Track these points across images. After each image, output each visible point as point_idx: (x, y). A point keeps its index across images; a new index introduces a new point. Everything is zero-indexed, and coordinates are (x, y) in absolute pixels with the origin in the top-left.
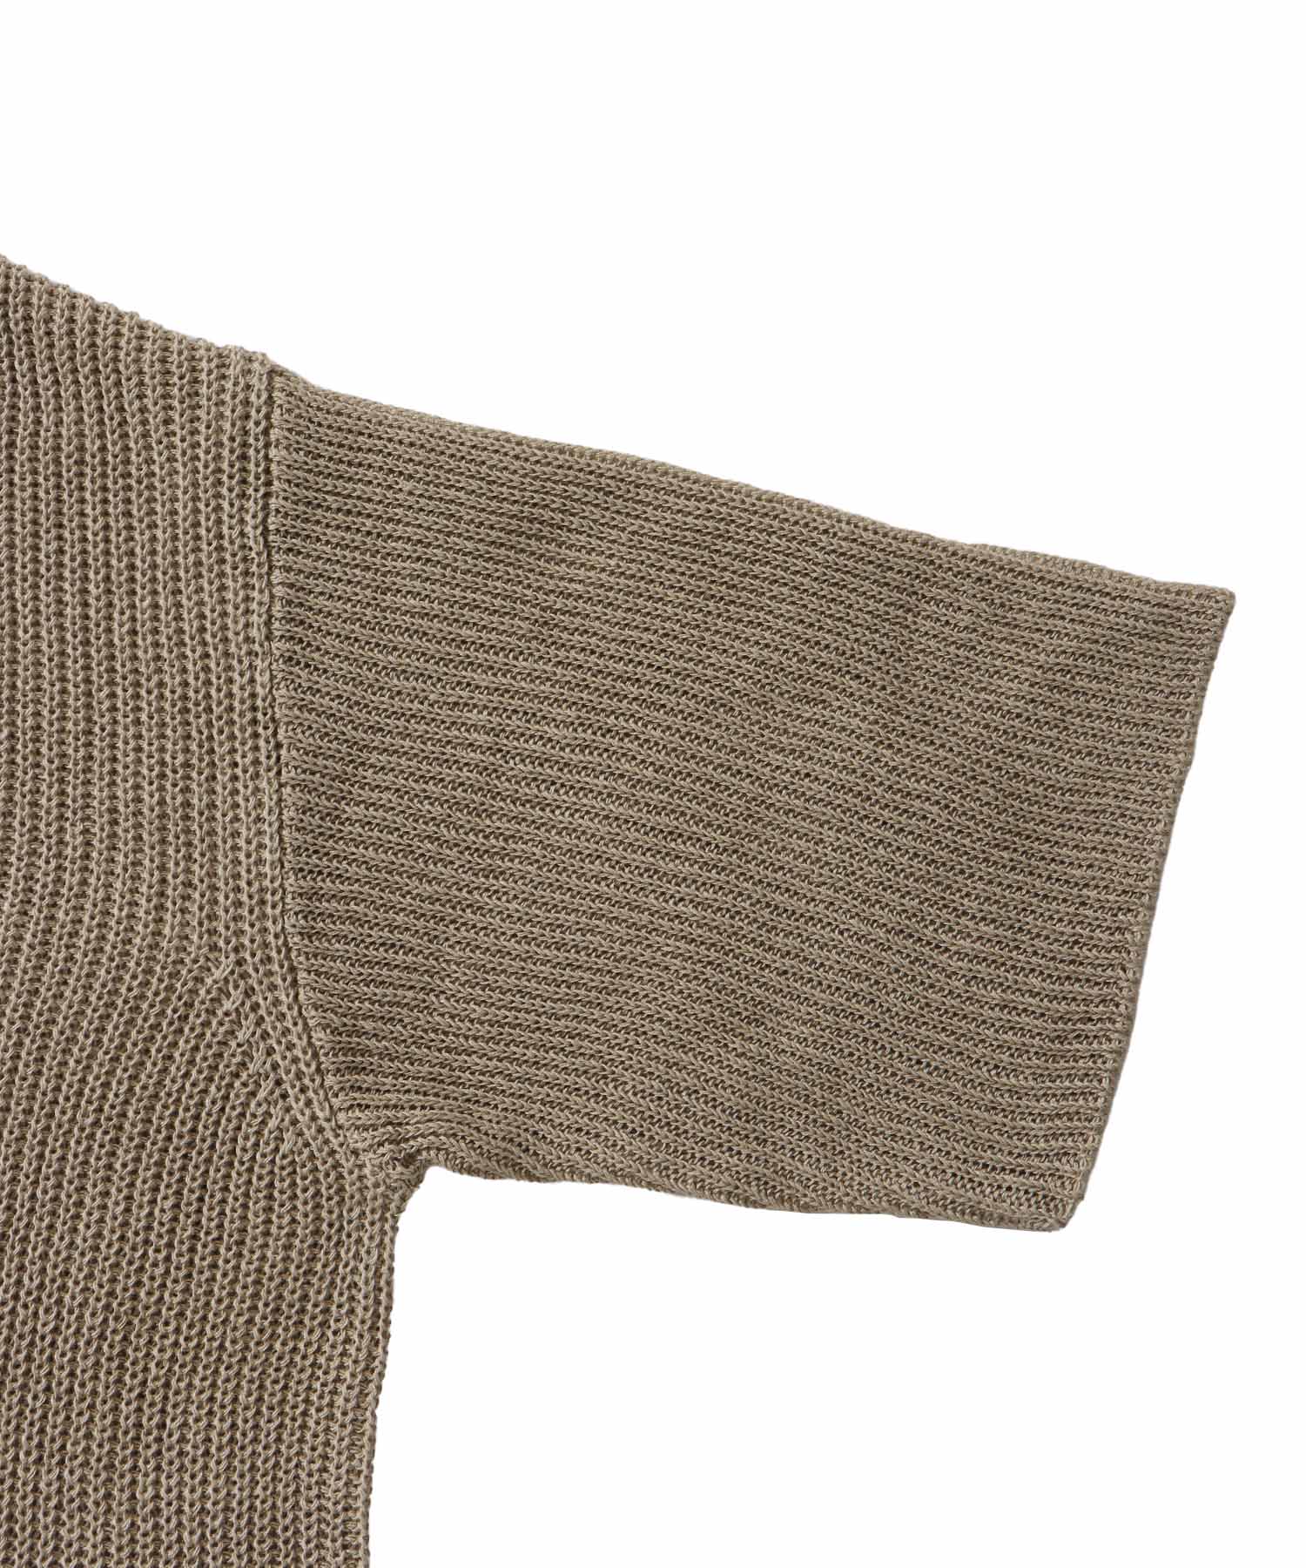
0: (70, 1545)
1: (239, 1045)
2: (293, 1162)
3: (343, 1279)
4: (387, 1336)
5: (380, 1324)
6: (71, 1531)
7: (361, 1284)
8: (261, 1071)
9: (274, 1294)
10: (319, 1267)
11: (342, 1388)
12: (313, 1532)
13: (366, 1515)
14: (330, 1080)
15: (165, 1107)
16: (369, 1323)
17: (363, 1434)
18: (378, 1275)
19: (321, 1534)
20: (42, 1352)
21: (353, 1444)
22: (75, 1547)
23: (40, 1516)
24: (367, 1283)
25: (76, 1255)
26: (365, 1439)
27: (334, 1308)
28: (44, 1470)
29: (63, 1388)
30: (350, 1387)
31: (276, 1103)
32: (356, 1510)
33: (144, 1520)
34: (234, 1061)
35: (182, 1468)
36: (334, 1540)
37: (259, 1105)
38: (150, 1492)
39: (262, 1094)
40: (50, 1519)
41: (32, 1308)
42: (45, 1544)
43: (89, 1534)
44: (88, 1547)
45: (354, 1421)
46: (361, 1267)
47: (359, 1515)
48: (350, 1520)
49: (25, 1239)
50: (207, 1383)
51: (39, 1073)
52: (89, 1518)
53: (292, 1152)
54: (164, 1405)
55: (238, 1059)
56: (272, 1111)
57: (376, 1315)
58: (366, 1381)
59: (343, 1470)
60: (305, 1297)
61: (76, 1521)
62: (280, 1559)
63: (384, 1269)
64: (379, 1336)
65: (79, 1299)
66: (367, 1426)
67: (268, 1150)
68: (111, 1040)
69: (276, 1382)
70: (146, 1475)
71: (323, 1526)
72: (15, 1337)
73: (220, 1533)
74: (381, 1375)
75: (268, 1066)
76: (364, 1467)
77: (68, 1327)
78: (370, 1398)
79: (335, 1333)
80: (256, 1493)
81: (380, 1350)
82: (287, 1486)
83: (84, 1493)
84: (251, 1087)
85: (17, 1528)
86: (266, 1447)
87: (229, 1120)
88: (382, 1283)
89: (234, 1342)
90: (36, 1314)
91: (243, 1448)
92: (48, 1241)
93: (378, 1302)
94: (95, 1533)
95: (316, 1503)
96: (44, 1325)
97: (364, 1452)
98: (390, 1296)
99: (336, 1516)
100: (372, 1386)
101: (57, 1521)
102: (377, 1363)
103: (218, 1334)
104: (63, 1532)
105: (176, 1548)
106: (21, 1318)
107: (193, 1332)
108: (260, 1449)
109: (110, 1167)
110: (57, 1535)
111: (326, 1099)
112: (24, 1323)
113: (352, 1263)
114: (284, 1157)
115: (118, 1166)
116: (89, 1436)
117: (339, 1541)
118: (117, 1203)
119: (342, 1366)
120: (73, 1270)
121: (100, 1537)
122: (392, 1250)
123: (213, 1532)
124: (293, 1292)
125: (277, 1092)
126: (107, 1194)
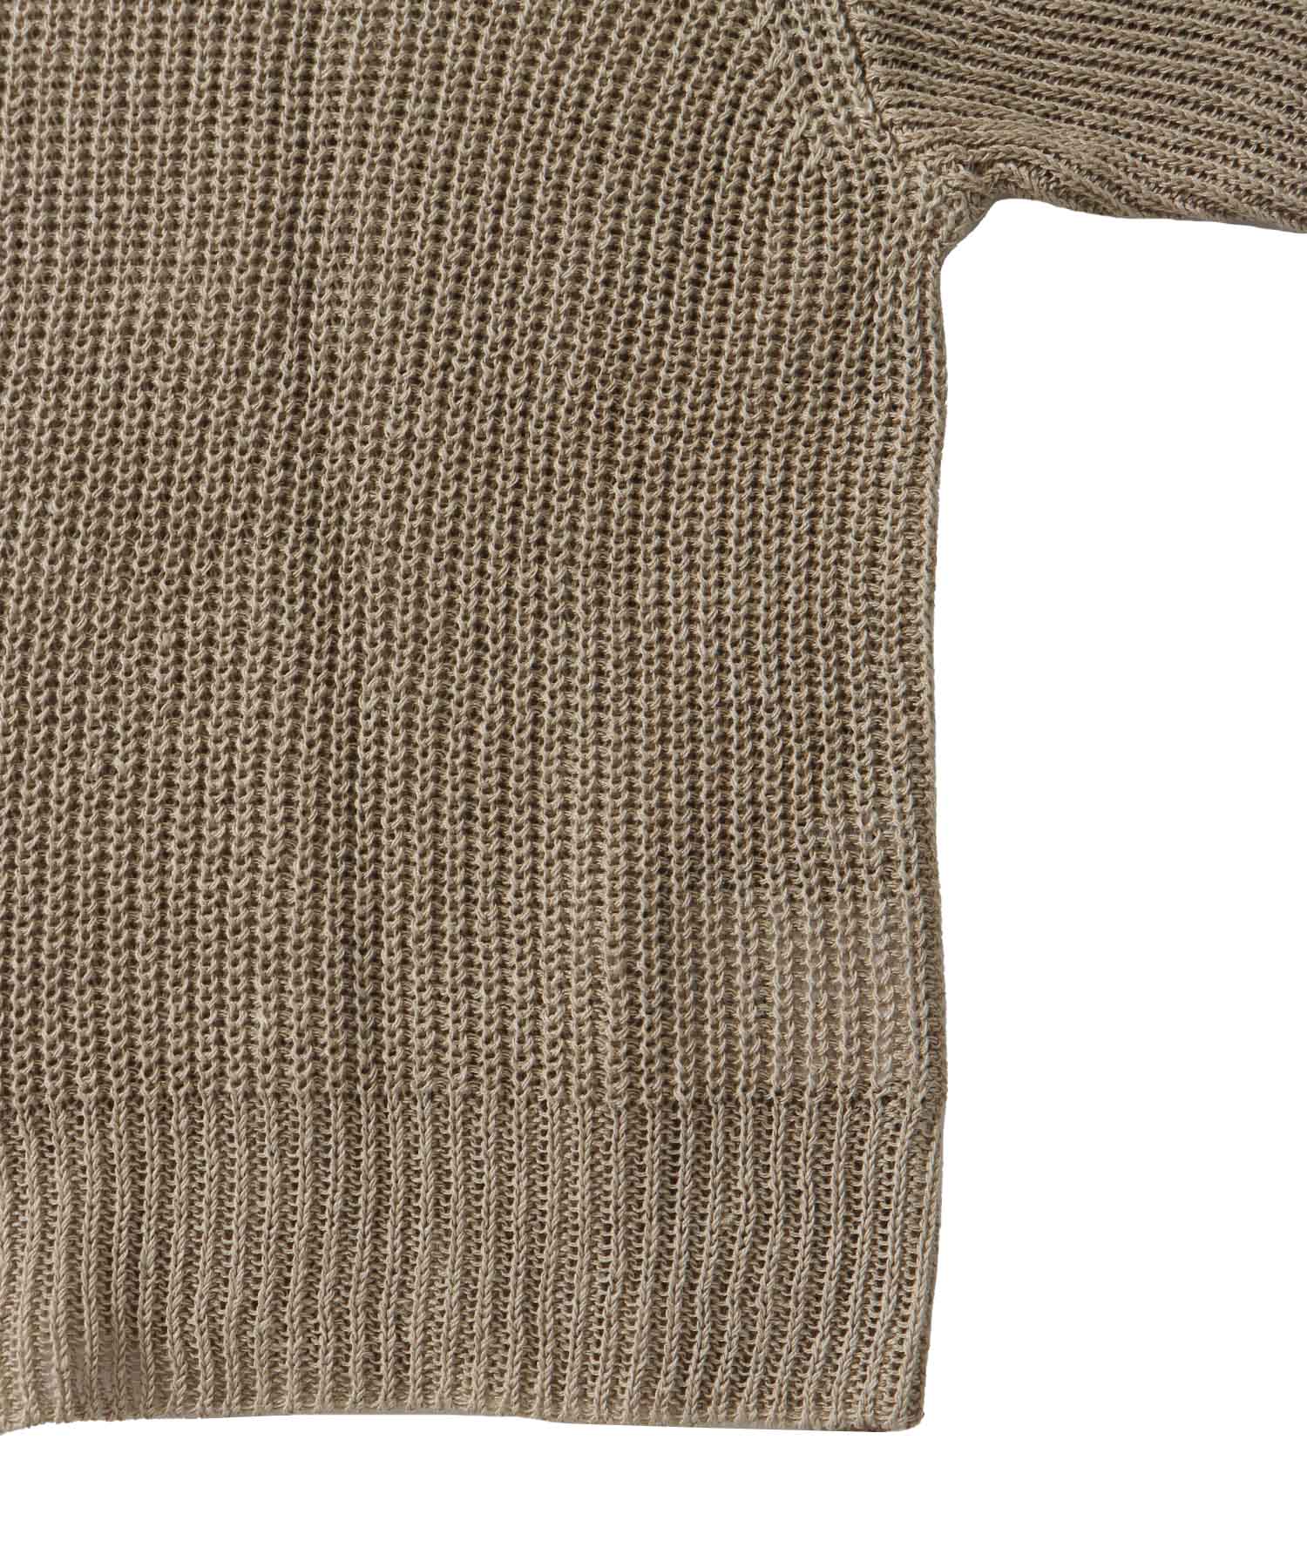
0: (554, 661)
1: (754, 34)
2: (821, 181)
3: (881, 331)
4: (942, 396)
5: (932, 382)
6: (555, 642)
7: (903, 335)
8: (783, 66)
9: (797, 350)
10: (851, 315)
11: (893, 461)
12: (862, 642)
13: (929, 616)
14: (874, 71)
15: (660, 115)
16: (918, 382)
17: (921, 517)
18: (923, 321)
19: (872, 645)
20: (512, 421)
21: (910, 529)
22: (561, 661)
23: (516, 624)
24: (910, 332)
25: (552, 302)
26: (925, 522)
27: (872, 368)
28: (518, 568)
29: (539, 466)
30: (902, 459)
31: (800, 105)
32: (917, 610)
33: (647, 629)
34: (746, 54)
35: (692, 567)
36: (889, 650)
37: (778, 109)
38: (653, 596)
39: (782, 96)
40: (528, 628)
41: (498, 366)
42: (523, 659)
43: (578, 647)
44: (578, 663)
45: (909, 500)
46: (901, 312)
47: (921, 615)
48: (909, 623)
49: (486, 282)
50: (719, 462)
51: (499, 73)
52: (578, 628)
53: (820, 168)
54: (666, 491)
55: (752, 51)
56: (795, 115)
57: (926, 373)
58: (920, 453)
59: (899, 560)
60: (835, 356)
61: (561, 631)
62: (820, 678)
63: (929, 312)
64: (933, 397)
65: (556, 356)
66: (926, 505)
67: (789, 166)
68: (590, 30)
69: (805, 459)
70: (647, 574)
71: (873, 635)
72: (478, 402)
73: (743, 645)
74: (939, 445)
75: (791, 60)
76: (925, 555)
77: (544, 390)
78: (928, 471)
79: (876, 399)
80: (786, 597)
81: (935, 413)
82: (826, 586)
83: (570, 597)
84: (768, 87)
85: (488, 639)
86: (797, 539)
87: (740, 131)
88: (929, 329)
89: (751, 411)
90: (503, 374)
91: (767, 542)
92: (515, 285)
93: (926, 356)
94: (585, 646)
95: (864, 606)
96: (514, 387)
97: (925, 536)
98: (941, 346)
99: (891, 619)
100: (929, 458)
101: (537, 631)
102: (933, 428)
103: (730, 401)
104: (545, 644)
105: (687, 663)
106: (485, 377)
107: (699, 399)
108: (790, 541)
109: (590, 192)
110: (536, 648)
111: (869, 93)
112: (489, 385)
113: (890, 310)
114: (809, 174)
115: (601, 189)
116: (573, 527)
117: (896, 651)
118: (600, 237)
119: (888, 438)
120: (548, 321)
121: (592, 650)
122: (937, 287)
123: (735, 644)
124: (821, 348)
125: (802, 93)
126: (587, 227)
